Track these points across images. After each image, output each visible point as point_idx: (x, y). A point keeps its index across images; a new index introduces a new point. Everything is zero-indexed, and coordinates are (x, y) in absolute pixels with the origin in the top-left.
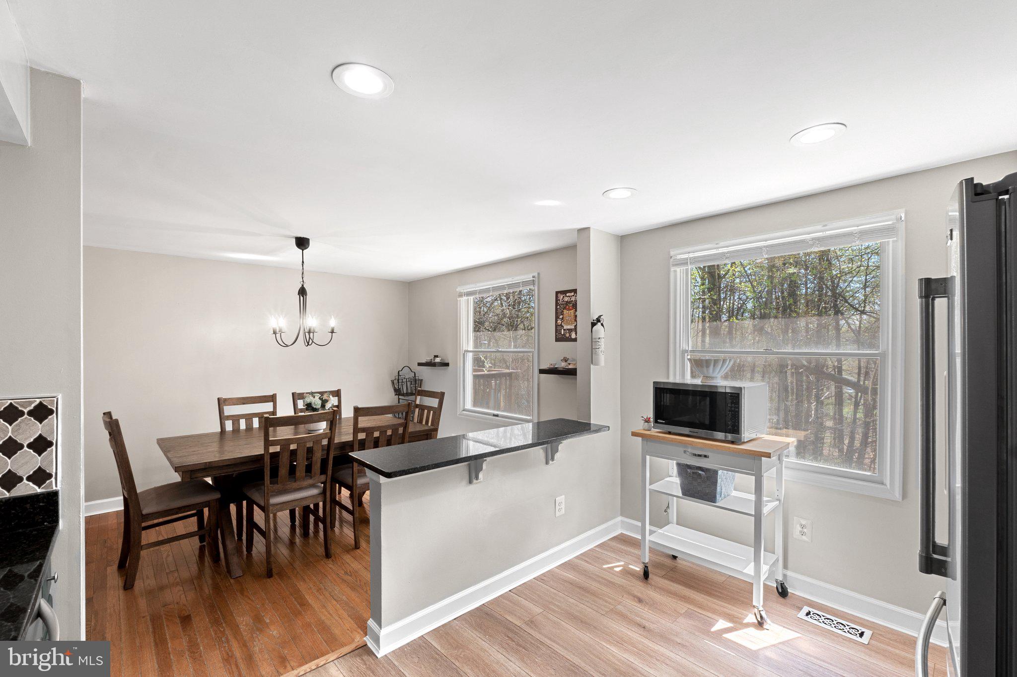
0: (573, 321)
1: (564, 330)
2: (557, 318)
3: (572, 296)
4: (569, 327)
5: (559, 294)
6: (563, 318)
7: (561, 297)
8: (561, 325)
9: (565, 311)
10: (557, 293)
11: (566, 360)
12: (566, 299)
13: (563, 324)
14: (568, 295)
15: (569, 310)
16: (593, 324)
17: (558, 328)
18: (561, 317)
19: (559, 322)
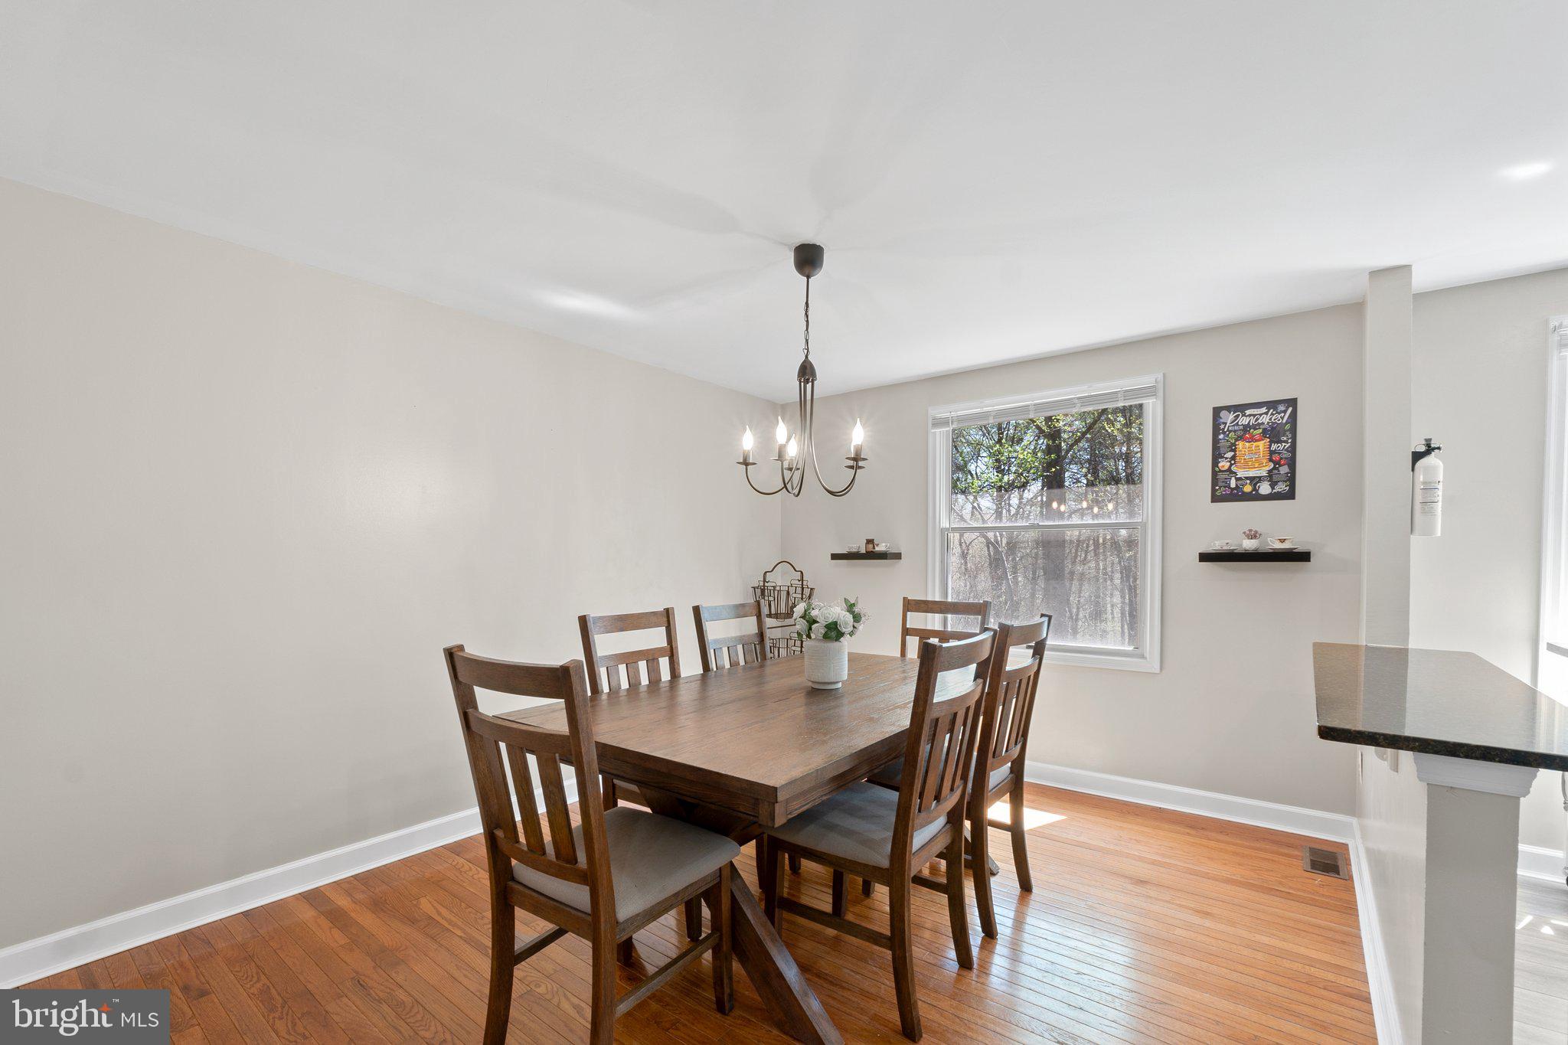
0: (1265, 461)
1: (1238, 479)
2: (1217, 456)
3: (1261, 415)
4: (1252, 473)
5: (1223, 414)
6: (1234, 458)
7: (1228, 418)
8: (1229, 470)
9: (1240, 444)
10: (1217, 411)
11: (1253, 536)
12: (1244, 421)
13: (1234, 468)
14: (1248, 412)
15: (1252, 439)
16: (1417, 457)
17: (1221, 476)
18: (1230, 455)
19: (1224, 464)
